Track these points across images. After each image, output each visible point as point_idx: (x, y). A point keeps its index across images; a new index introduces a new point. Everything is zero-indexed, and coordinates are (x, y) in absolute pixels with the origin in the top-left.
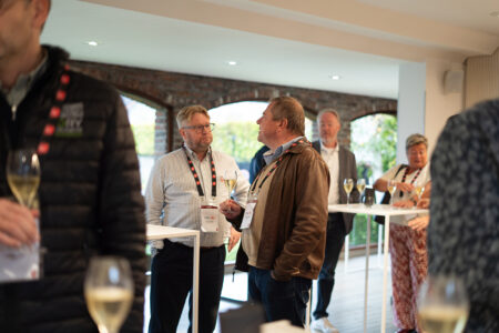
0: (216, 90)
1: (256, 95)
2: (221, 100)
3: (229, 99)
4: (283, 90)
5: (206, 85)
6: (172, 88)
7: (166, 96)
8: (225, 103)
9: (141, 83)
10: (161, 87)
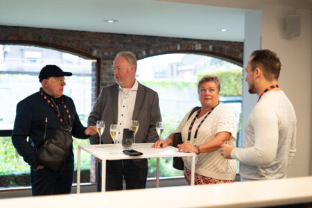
0: (139, 45)
1: (179, 48)
2: (144, 53)
3: (151, 52)
4: (205, 43)
5: (129, 41)
6: (98, 45)
7: (91, 50)
8: (148, 55)
9: (69, 41)
10: (87, 44)
